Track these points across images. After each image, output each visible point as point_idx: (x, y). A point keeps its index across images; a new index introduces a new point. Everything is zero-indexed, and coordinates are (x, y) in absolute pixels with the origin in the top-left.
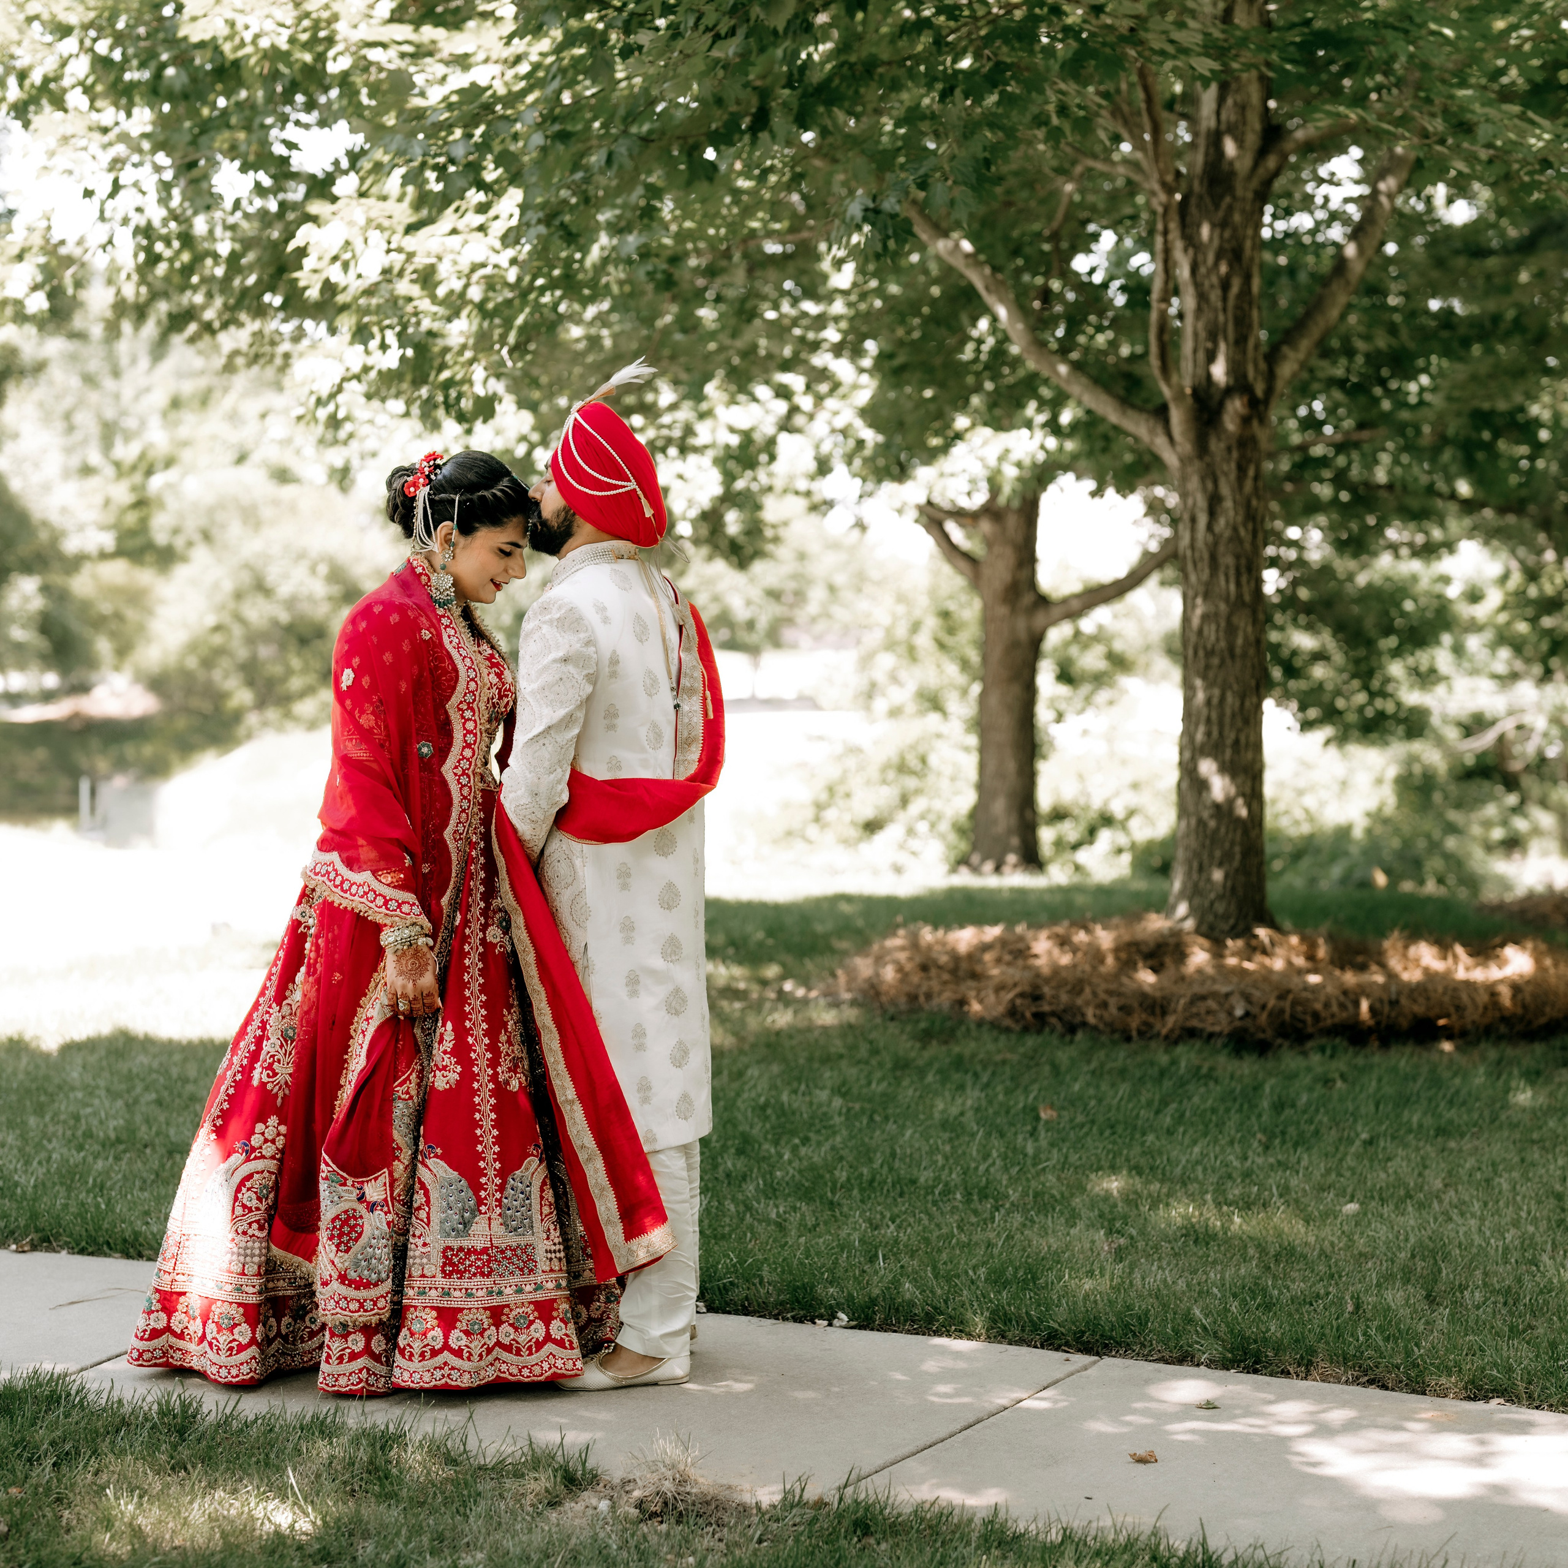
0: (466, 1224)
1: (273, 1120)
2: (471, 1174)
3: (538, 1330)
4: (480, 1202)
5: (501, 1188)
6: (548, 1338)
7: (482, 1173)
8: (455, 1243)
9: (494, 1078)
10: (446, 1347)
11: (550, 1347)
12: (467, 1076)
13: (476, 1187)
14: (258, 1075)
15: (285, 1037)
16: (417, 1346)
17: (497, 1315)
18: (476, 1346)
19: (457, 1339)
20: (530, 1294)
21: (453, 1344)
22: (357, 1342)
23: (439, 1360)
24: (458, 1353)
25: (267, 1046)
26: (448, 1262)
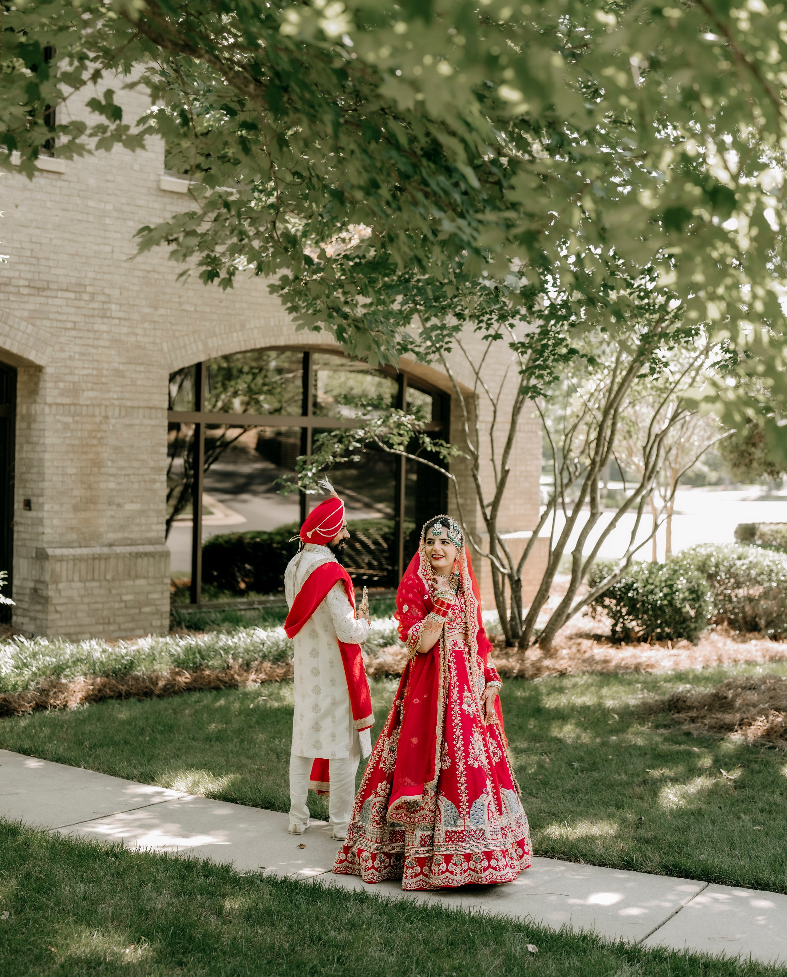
0: (455, 822)
1: (385, 782)
2: (456, 802)
3: (485, 863)
4: (460, 813)
5: (470, 807)
6: (489, 866)
7: (460, 801)
8: (450, 829)
9: (466, 763)
10: (447, 870)
11: (490, 870)
12: (454, 763)
13: (458, 807)
14: (381, 765)
15: (391, 751)
16: (437, 869)
17: (468, 857)
18: (458, 870)
19: (451, 867)
20: (482, 849)
21: (450, 869)
22: (417, 869)
23: (444, 876)
24: (452, 873)
25: (384, 754)
26: (447, 836)
